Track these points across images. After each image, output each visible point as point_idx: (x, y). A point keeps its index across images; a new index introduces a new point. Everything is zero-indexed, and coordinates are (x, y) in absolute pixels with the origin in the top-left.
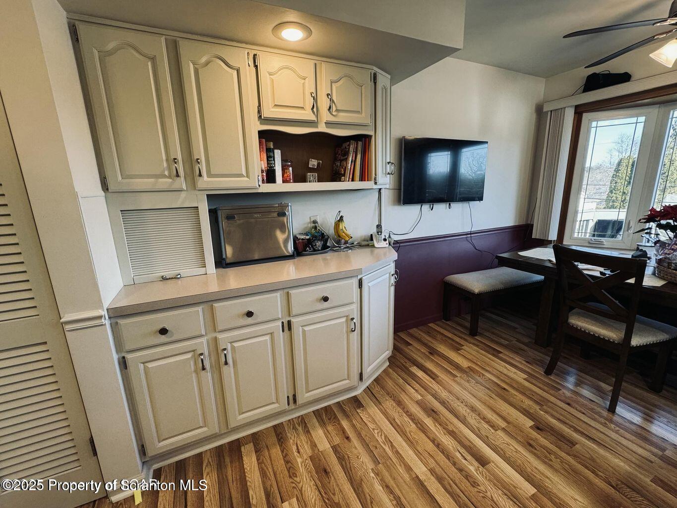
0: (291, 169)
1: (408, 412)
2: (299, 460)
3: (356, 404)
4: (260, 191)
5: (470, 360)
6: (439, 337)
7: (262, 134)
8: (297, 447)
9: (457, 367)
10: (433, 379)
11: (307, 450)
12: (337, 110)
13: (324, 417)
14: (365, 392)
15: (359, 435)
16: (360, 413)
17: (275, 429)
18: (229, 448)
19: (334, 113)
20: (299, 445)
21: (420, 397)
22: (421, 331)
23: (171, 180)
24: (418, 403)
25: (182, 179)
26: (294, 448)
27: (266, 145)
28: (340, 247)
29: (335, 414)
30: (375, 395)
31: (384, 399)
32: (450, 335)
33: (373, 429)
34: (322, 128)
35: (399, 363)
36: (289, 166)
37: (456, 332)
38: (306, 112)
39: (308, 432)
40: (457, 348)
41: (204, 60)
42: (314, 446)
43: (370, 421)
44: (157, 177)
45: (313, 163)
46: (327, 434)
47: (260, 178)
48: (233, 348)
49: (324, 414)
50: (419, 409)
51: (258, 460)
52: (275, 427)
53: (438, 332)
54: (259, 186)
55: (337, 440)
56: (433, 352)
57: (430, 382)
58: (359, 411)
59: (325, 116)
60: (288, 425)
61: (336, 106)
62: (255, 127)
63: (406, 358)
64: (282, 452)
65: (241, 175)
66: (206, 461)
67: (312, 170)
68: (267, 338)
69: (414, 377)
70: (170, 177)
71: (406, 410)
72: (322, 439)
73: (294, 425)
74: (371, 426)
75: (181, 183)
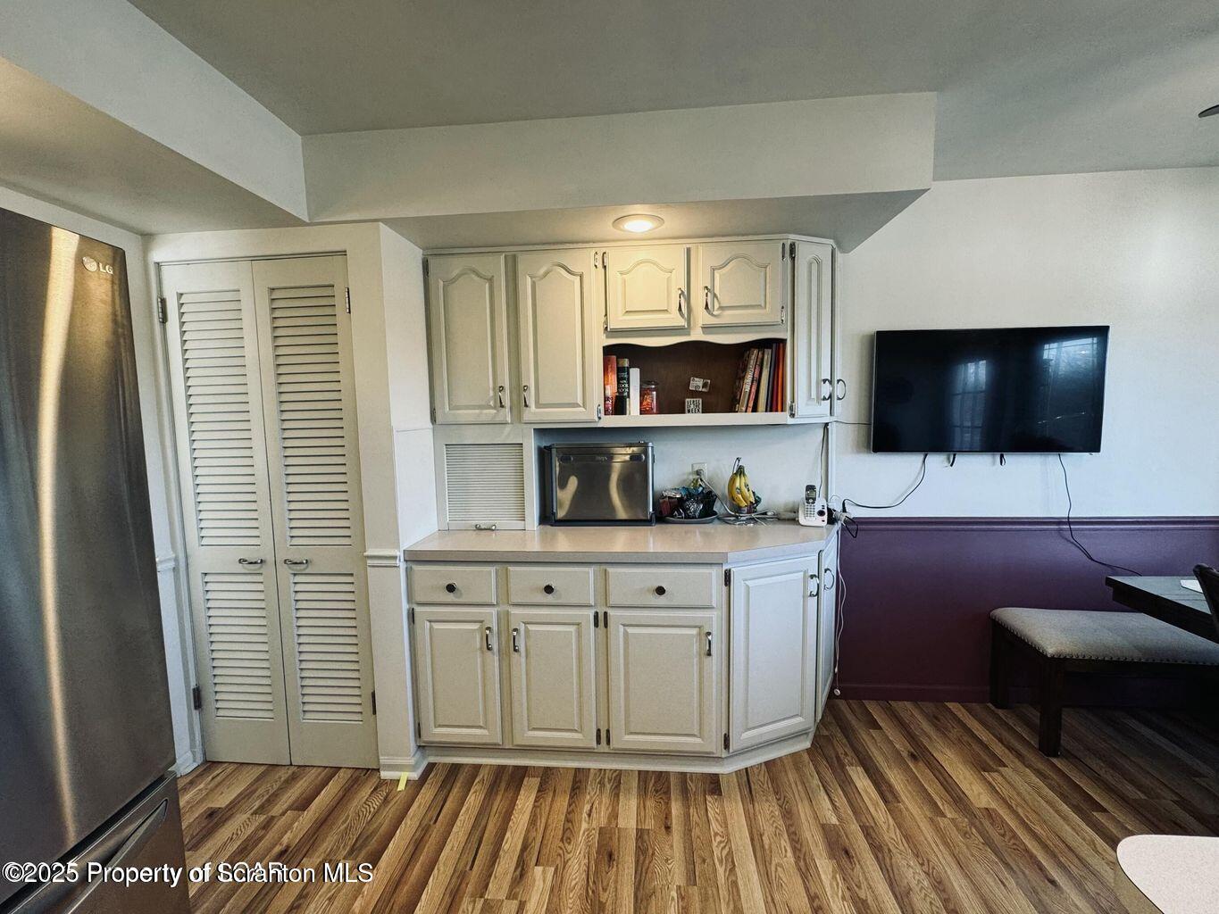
0: (655, 393)
1: (796, 834)
2: (584, 826)
3: (713, 786)
4: (601, 425)
5: (1004, 799)
6: (955, 732)
7: (608, 351)
8: (592, 807)
9: (959, 800)
10: (886, 802)
11: (601, 818)
12: (721, 308)
13: (651, 785)
14: (737, 775)
15: (688, 831)
16: (710, 802)
17: (575, 773)
18: (513, 773)
19: (715, 313)
20: (594, 807)
21: (834, 820)
22: (922, 711)
23: (495, 411)
24: (826, 829)
25: (507, 410)
26: (587, 808)
27: (618, 363)
28: (737, 517)
29: (669, 788)
30: (752, 784)
31: (764, 798)
32: (984, 735)
33: (716, 834)
34: (697, 335)
35: (832, 752)
36: (652, 390)
37: (1005, 735)
38: (671, 316)
39: (617, 795)
40: (984, 764)
41: (542, 271)
42: (614, 816)
43: (717, 820)
44: (481, 407)
45: (697, 383)
46: (641, 807)
47: (602, 408)
48: (527, 631)
49: (653, 781)
50: (819, 837)
51: (535, 801)
52: (577, 770)
53: (959, 721)
54: (600, 418)
55: (650, 824)
56: (920, 754)
57: (876, 805)
58: (709, 798)
59: (702, 318)
60: (595, 774)
61: (719, 303)
62: (599, 341)
63: (852, 746)
64: (570, 805)
65: (576, 405)
66: (481, 776)
67: (695, 394)
68: (572, 629)
69: (846, 783)
70: (495, 408)
71: (793, 829)
72: (630, 814)
73: (603, 778)
74: (715, 827)
75: (506, 415)
